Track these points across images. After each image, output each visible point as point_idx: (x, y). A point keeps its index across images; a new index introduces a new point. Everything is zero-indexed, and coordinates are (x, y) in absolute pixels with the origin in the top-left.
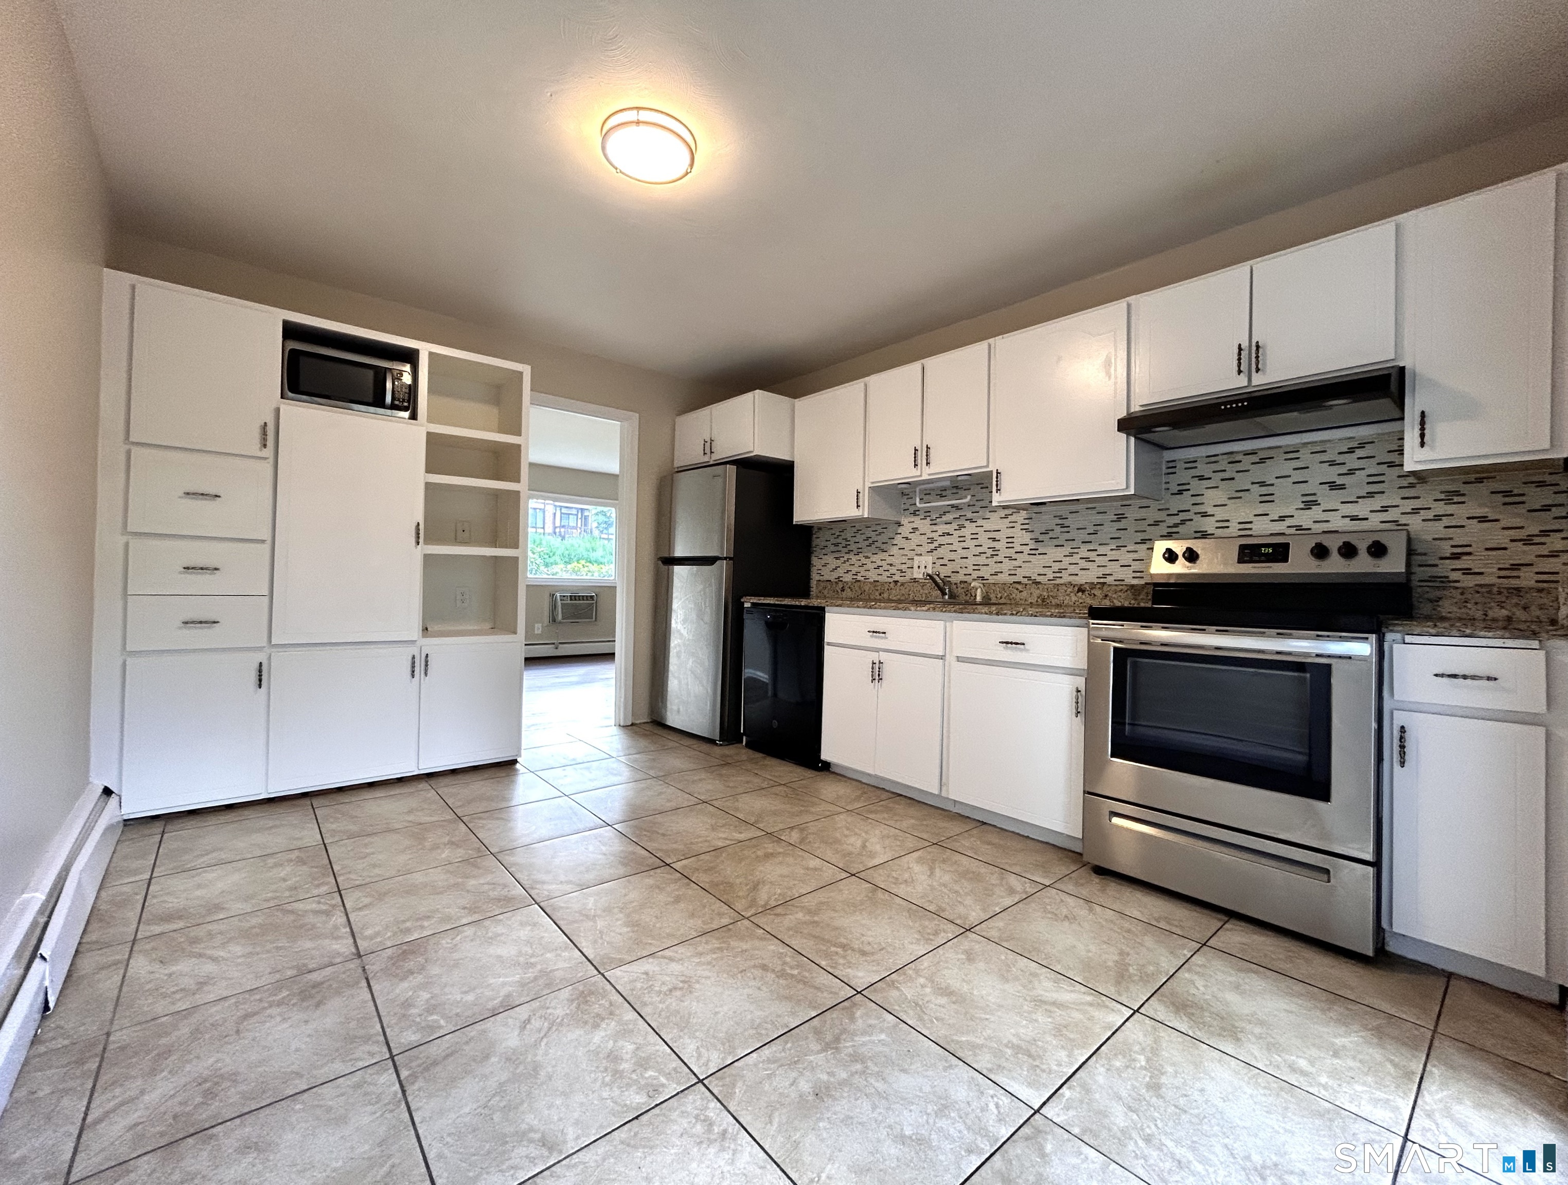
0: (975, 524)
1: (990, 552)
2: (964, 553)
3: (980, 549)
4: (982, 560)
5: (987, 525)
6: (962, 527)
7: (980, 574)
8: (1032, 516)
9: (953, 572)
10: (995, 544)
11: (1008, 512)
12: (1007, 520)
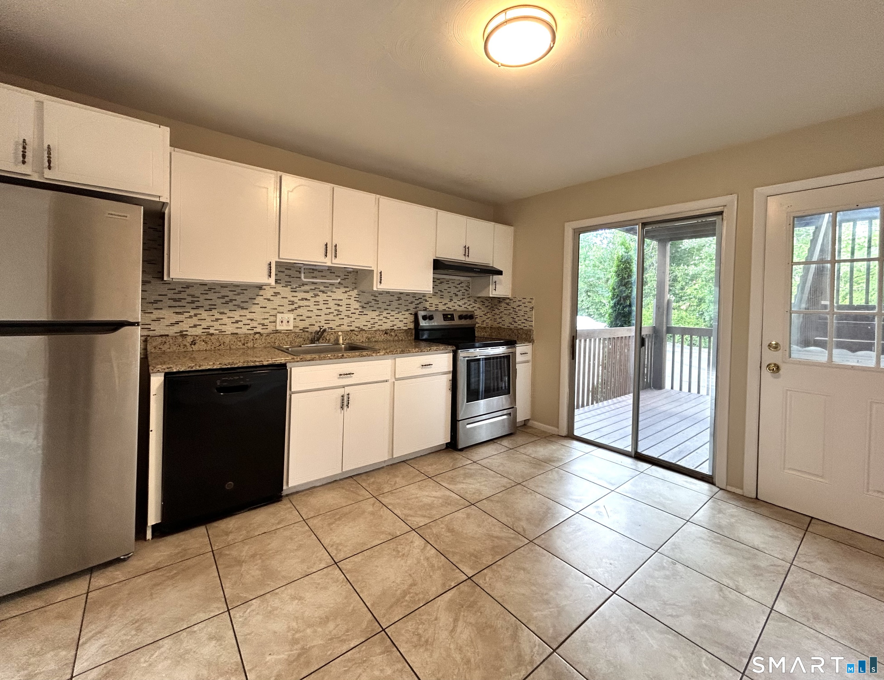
0: (326, 295)
1: (336, 313)
3: (329, 311)
4: (331, 317)
5: (334, 296)
6: (316, 295)
7: (329, 326)
8: (361, 293)
9: (310, 325)
10: (339, 308)
11: (347, 289)
12: (346, 295)
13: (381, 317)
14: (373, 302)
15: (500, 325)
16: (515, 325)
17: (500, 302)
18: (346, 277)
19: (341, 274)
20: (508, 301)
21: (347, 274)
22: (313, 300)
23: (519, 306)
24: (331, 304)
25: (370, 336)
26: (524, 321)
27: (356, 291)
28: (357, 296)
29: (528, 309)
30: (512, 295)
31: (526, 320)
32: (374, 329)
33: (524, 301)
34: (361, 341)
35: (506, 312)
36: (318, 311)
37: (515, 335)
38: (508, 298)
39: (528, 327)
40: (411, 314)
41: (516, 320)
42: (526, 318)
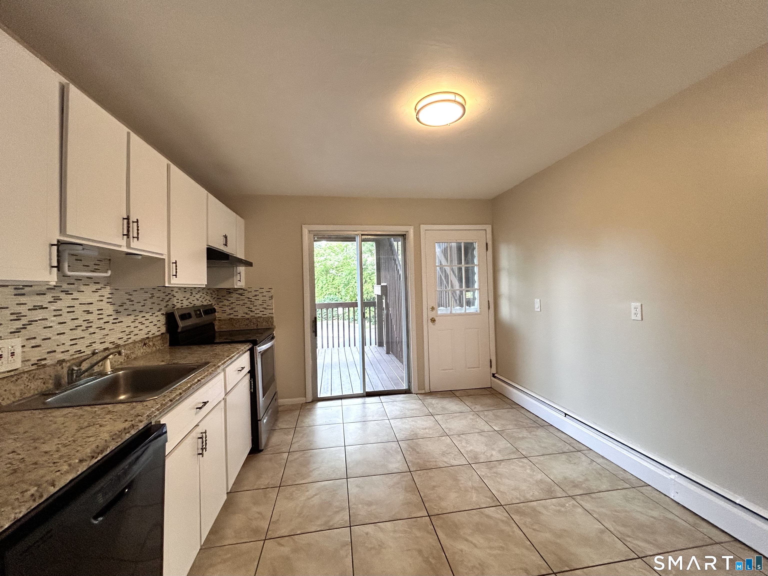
0: (70, 297)
1: (85, 324)
2: (61, 329)
3: (77, 323)
4: (79, 333)
5: (83, 298)
6: (56, 299)
7: (77, 348)
8: (114, 291)
9: (49, 353)
10: (89, 317)
11: (98, 286)
12: (97, 294)
13: (136, 324)
14: (128, 303)
15: (232, 316)
16: (252, 314)
17: (230, 293)
18: (97, 267)
19: (91, 264)
20: (241, 291)
21: (97, 262)
22: (53, 307)
23: (256, 296)
24: (79, 311)
25: (129, 352)
26: (263, 310)
27: (108, 288)
28: (110, 296)
29: (267, 298)
30: (246, 285)
31: (265, 308)
32: (130, 341)
33: (261, 291)
34: (119, 363)
35: (238, 302)
36: (60, 326)
37: (254, 324)
38: (241, 289)
39: (268, 315)
40: (163, 314)
41: (253, 309)
42: (265, 306)
